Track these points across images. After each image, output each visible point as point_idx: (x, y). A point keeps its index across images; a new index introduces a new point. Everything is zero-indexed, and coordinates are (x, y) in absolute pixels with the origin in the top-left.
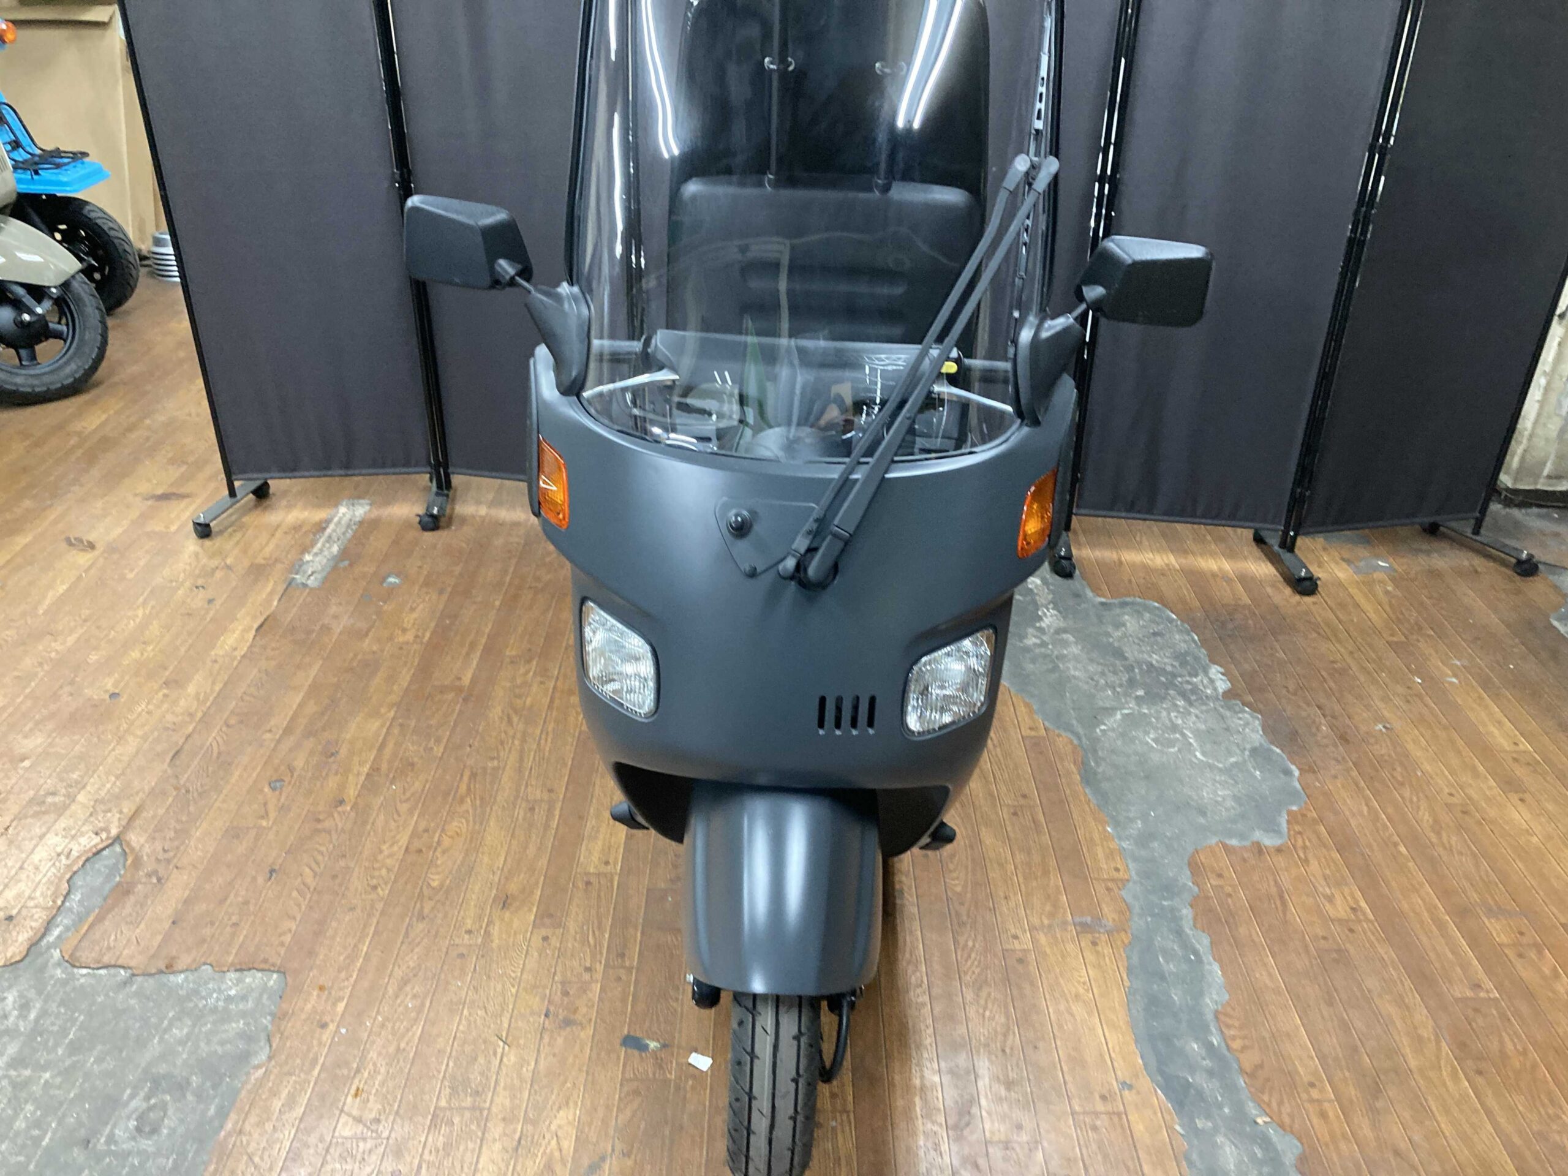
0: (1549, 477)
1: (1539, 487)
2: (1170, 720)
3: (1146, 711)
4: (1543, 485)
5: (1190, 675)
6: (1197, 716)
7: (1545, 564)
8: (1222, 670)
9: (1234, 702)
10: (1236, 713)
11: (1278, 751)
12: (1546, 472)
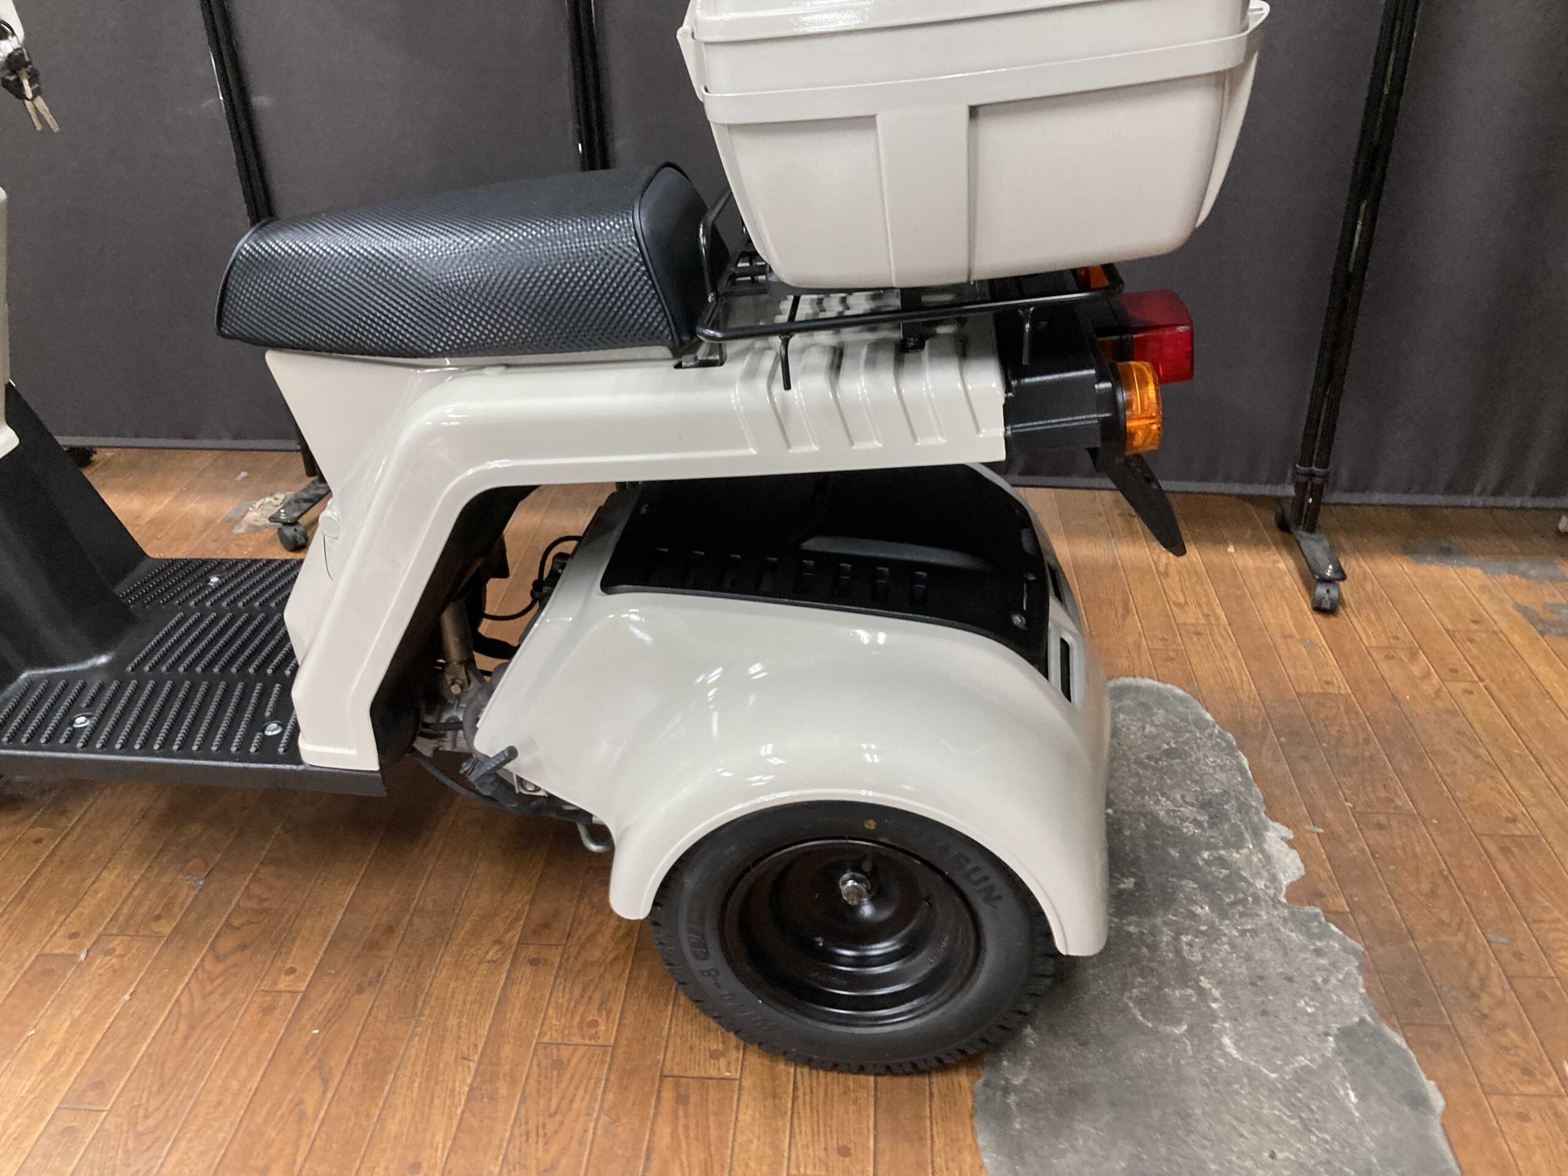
2: (1178, 952)
5: (1227, 845)
6: (1233, 945)
8: (1290, 835)
9: (1309, 909)
10: (1313, 937)
11: (1399, 1040)
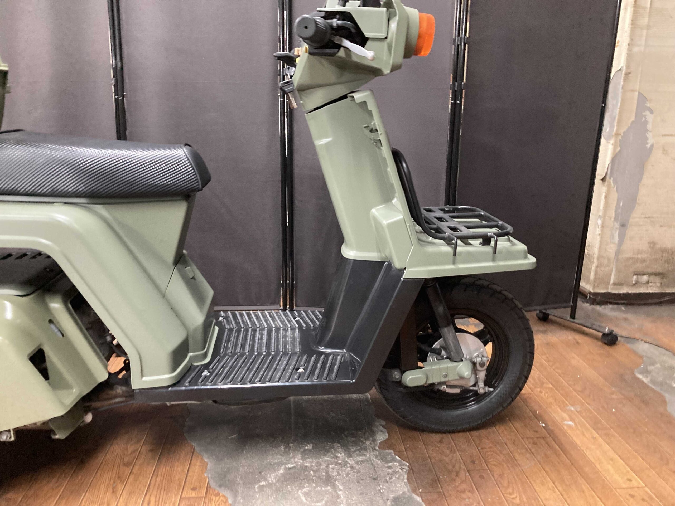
0: (614, 284)
1: (609, 291)
2: (327, 472)
3: (308, 465)
4: (612, 289)
6: (352, 467)
7: (622, 336)
9: (388, 451)
10: (388, 462)
12: (612, 281)
